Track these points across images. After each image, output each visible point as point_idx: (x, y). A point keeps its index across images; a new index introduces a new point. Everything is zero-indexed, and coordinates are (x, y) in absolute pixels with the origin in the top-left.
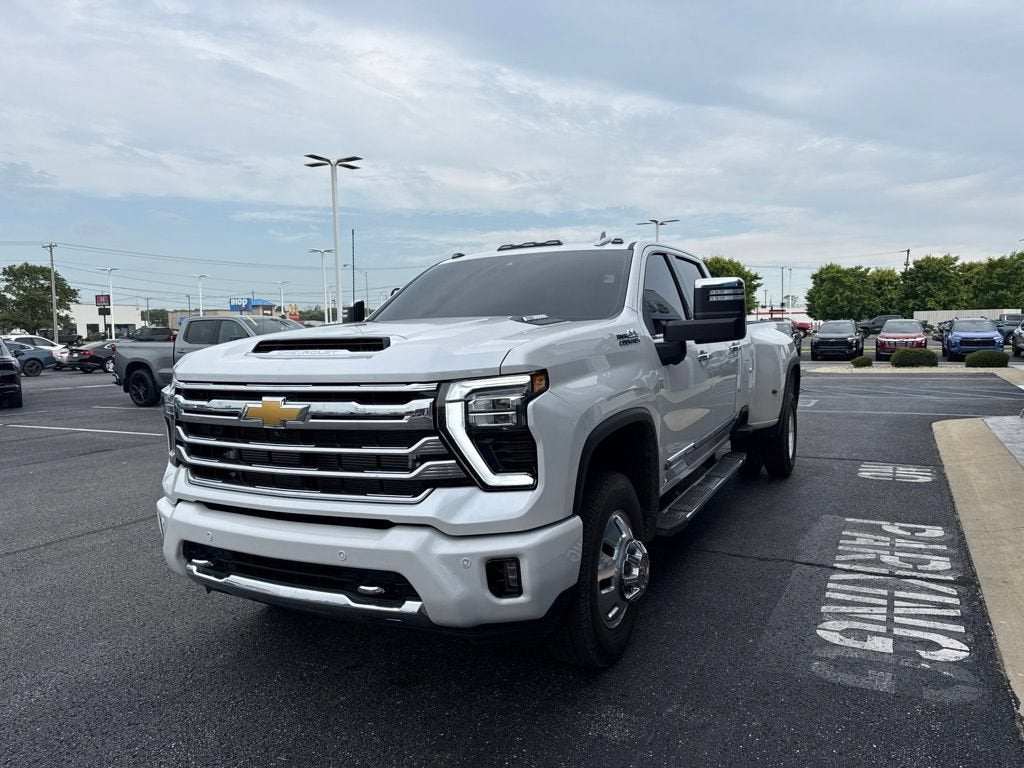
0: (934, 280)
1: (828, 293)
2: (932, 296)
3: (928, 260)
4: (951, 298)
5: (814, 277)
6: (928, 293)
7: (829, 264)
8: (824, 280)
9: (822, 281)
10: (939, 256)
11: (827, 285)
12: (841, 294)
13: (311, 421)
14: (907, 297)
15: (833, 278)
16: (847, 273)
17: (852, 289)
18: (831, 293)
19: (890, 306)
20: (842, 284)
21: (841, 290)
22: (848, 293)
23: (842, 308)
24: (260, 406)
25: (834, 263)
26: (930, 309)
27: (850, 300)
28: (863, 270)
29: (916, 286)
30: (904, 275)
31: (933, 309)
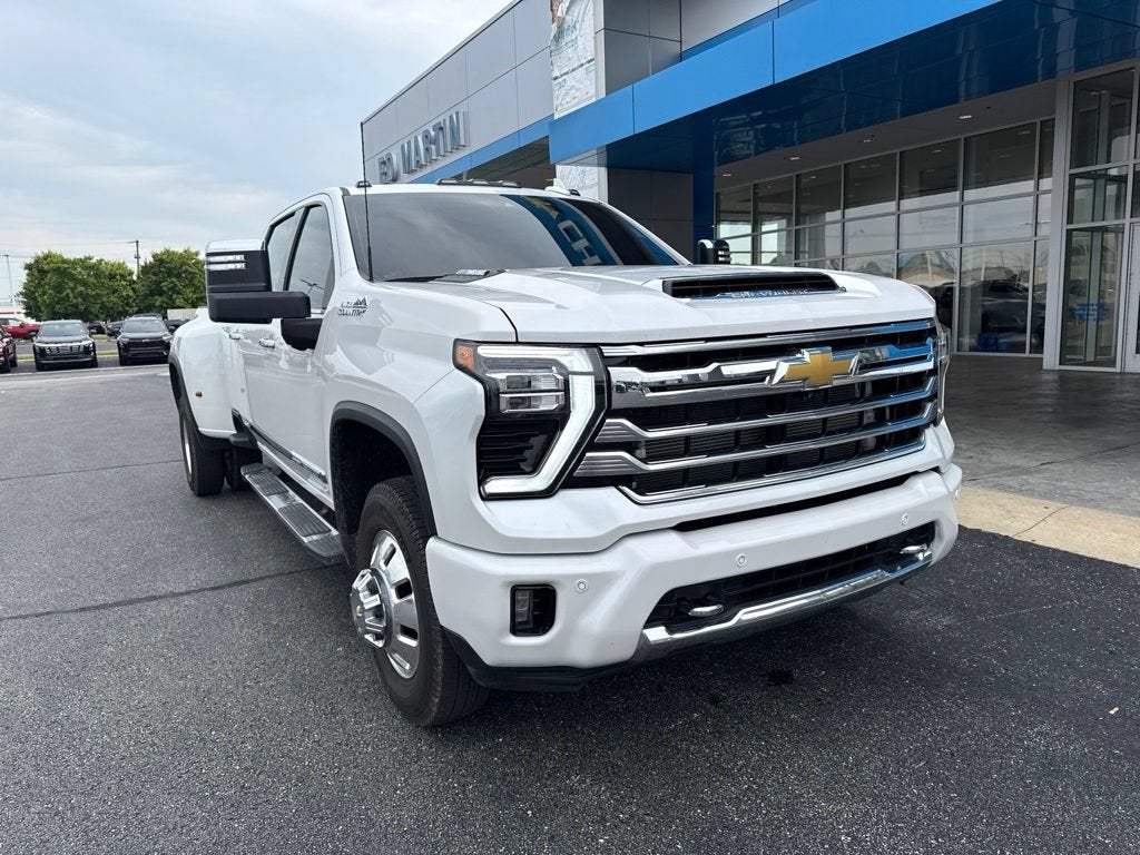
0: (178, 276)
1: (55, 288)
2: (179, 293)
3: (167, 252)
4: (199, 296)
5: (28, 267)
6: (173, 289)
7: (46, 252)
8: (48, 272)
9: (42, 272)
10: (180, 250)
11: (51, 278)
12: (73, 290)
14: (152, 294)
15: (59, 268)
16: (74, 263)
17: (85, 284)
18: (59, 288)
19: (127, 305)
20: (72, 278)
21: (72, 285)
22: (80, 288)
23: (76, 306)
25: (53, 251)
26: (179, 307)
27: (85, 297)
28: (94, 261)
29: (161, 282)
30: (145, 270)
31: (183, 307)
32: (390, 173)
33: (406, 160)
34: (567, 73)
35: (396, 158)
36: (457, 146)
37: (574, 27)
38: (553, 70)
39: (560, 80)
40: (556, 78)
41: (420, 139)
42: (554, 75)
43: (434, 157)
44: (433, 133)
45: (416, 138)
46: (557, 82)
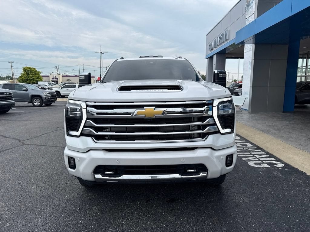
13: (167, 115)
24: (144, 110)
32: (211, 48)
33: (215, 44)
34: (250, 16)
35: (213, 44)
36: (226, 40)
37: (253, 2)
38: (246, 16)
39: (248, 19)
40: (247, 18)
41: (218, 38)
42: (246, 18)
43: (221, 43)
44: (221, 36)
45: (217, 38)
46: (247, 19)
